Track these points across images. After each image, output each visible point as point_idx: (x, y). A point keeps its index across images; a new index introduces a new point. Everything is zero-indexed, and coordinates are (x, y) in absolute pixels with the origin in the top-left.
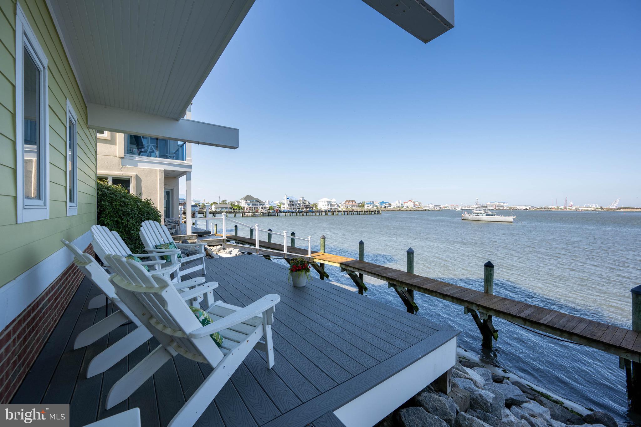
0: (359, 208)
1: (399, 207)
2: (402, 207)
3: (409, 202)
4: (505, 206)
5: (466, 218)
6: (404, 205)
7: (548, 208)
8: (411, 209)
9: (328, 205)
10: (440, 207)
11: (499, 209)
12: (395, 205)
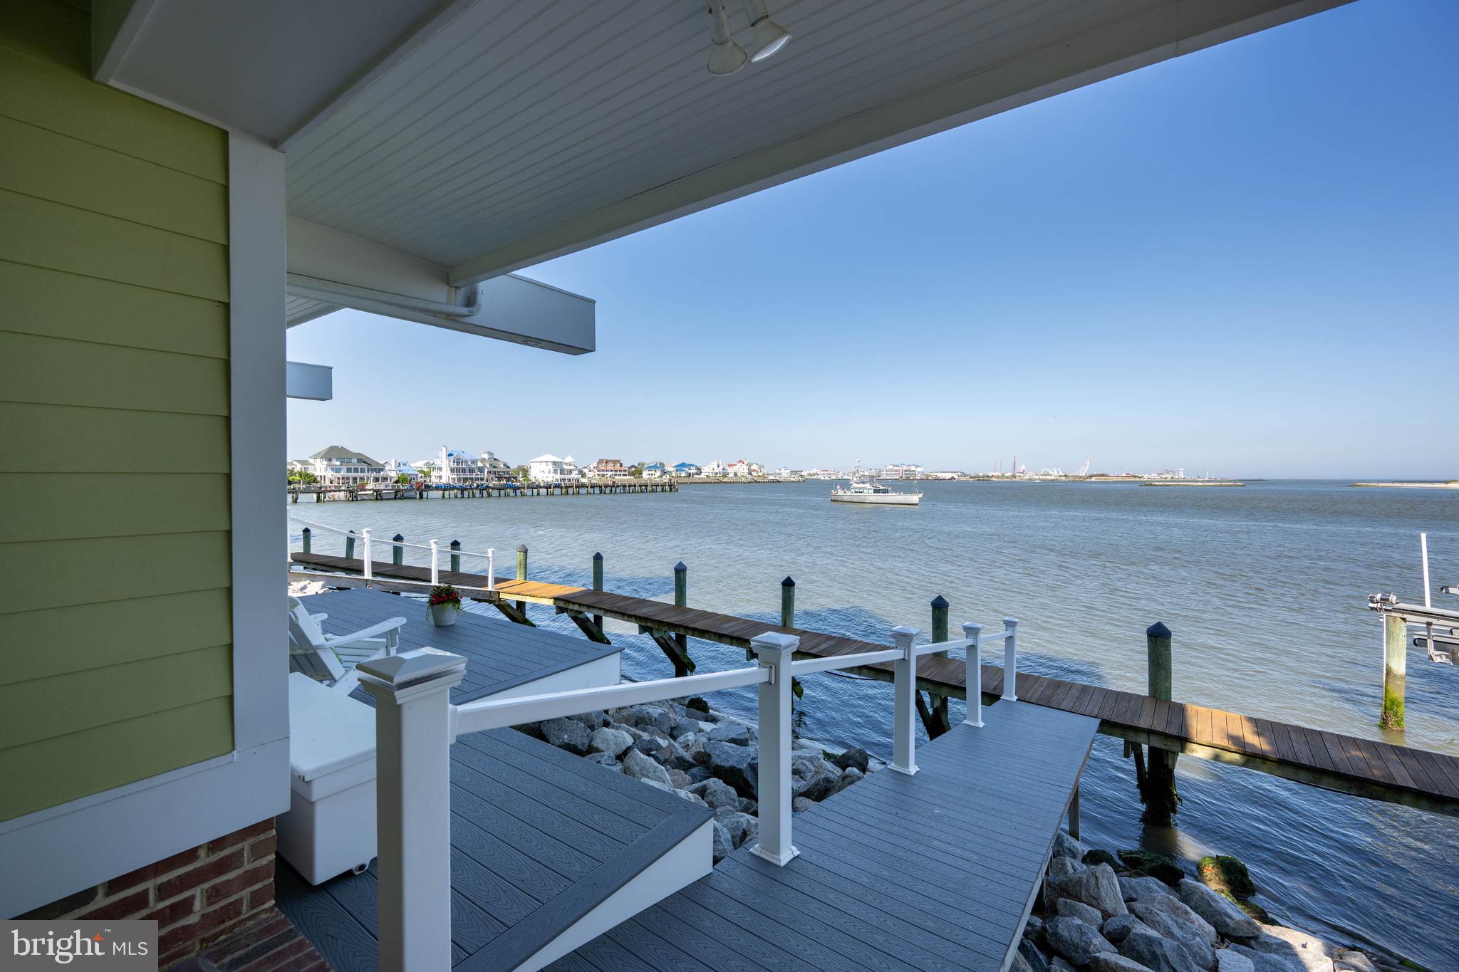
0: (629, 477)
1: (718, 475)
2: (725, 475)
3: (740, 464)
4: (918, 472)
5: (839, 499)
6: (729, 471)
7: (988, 477)
8: (743, 480)
9: (555, 472)
10: (802, 474)
11: (908, 478)
12: (709, 470)
